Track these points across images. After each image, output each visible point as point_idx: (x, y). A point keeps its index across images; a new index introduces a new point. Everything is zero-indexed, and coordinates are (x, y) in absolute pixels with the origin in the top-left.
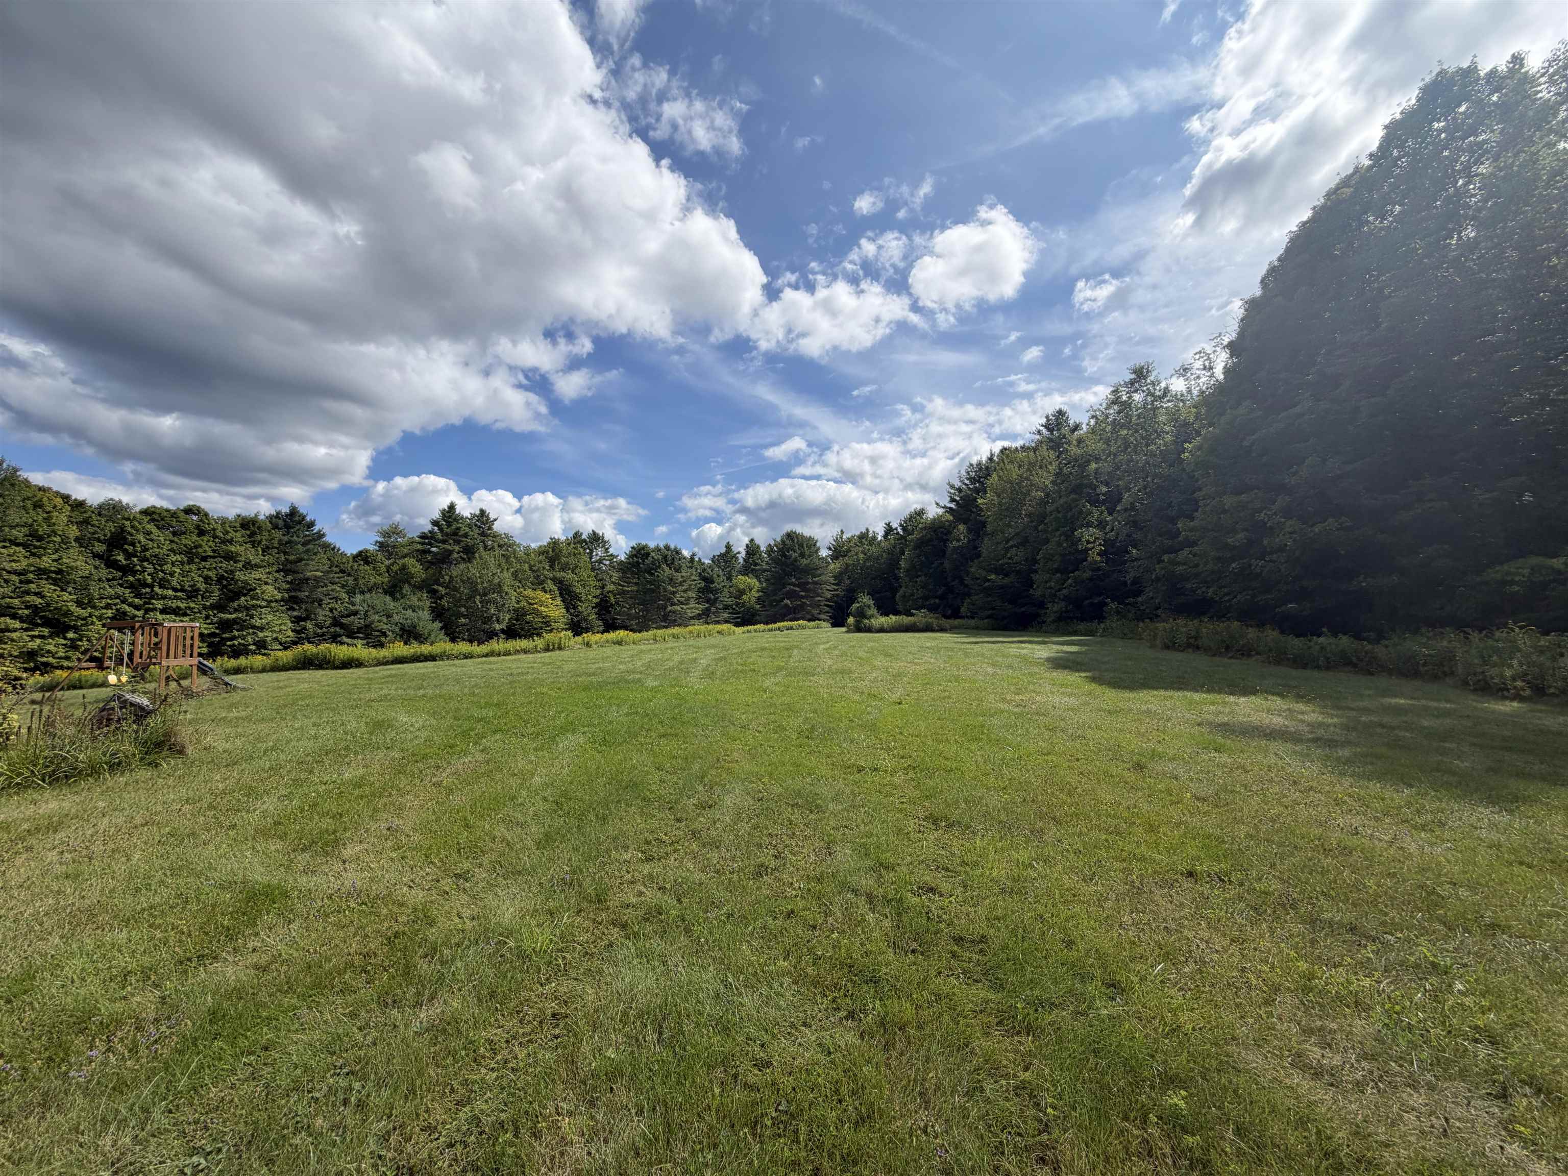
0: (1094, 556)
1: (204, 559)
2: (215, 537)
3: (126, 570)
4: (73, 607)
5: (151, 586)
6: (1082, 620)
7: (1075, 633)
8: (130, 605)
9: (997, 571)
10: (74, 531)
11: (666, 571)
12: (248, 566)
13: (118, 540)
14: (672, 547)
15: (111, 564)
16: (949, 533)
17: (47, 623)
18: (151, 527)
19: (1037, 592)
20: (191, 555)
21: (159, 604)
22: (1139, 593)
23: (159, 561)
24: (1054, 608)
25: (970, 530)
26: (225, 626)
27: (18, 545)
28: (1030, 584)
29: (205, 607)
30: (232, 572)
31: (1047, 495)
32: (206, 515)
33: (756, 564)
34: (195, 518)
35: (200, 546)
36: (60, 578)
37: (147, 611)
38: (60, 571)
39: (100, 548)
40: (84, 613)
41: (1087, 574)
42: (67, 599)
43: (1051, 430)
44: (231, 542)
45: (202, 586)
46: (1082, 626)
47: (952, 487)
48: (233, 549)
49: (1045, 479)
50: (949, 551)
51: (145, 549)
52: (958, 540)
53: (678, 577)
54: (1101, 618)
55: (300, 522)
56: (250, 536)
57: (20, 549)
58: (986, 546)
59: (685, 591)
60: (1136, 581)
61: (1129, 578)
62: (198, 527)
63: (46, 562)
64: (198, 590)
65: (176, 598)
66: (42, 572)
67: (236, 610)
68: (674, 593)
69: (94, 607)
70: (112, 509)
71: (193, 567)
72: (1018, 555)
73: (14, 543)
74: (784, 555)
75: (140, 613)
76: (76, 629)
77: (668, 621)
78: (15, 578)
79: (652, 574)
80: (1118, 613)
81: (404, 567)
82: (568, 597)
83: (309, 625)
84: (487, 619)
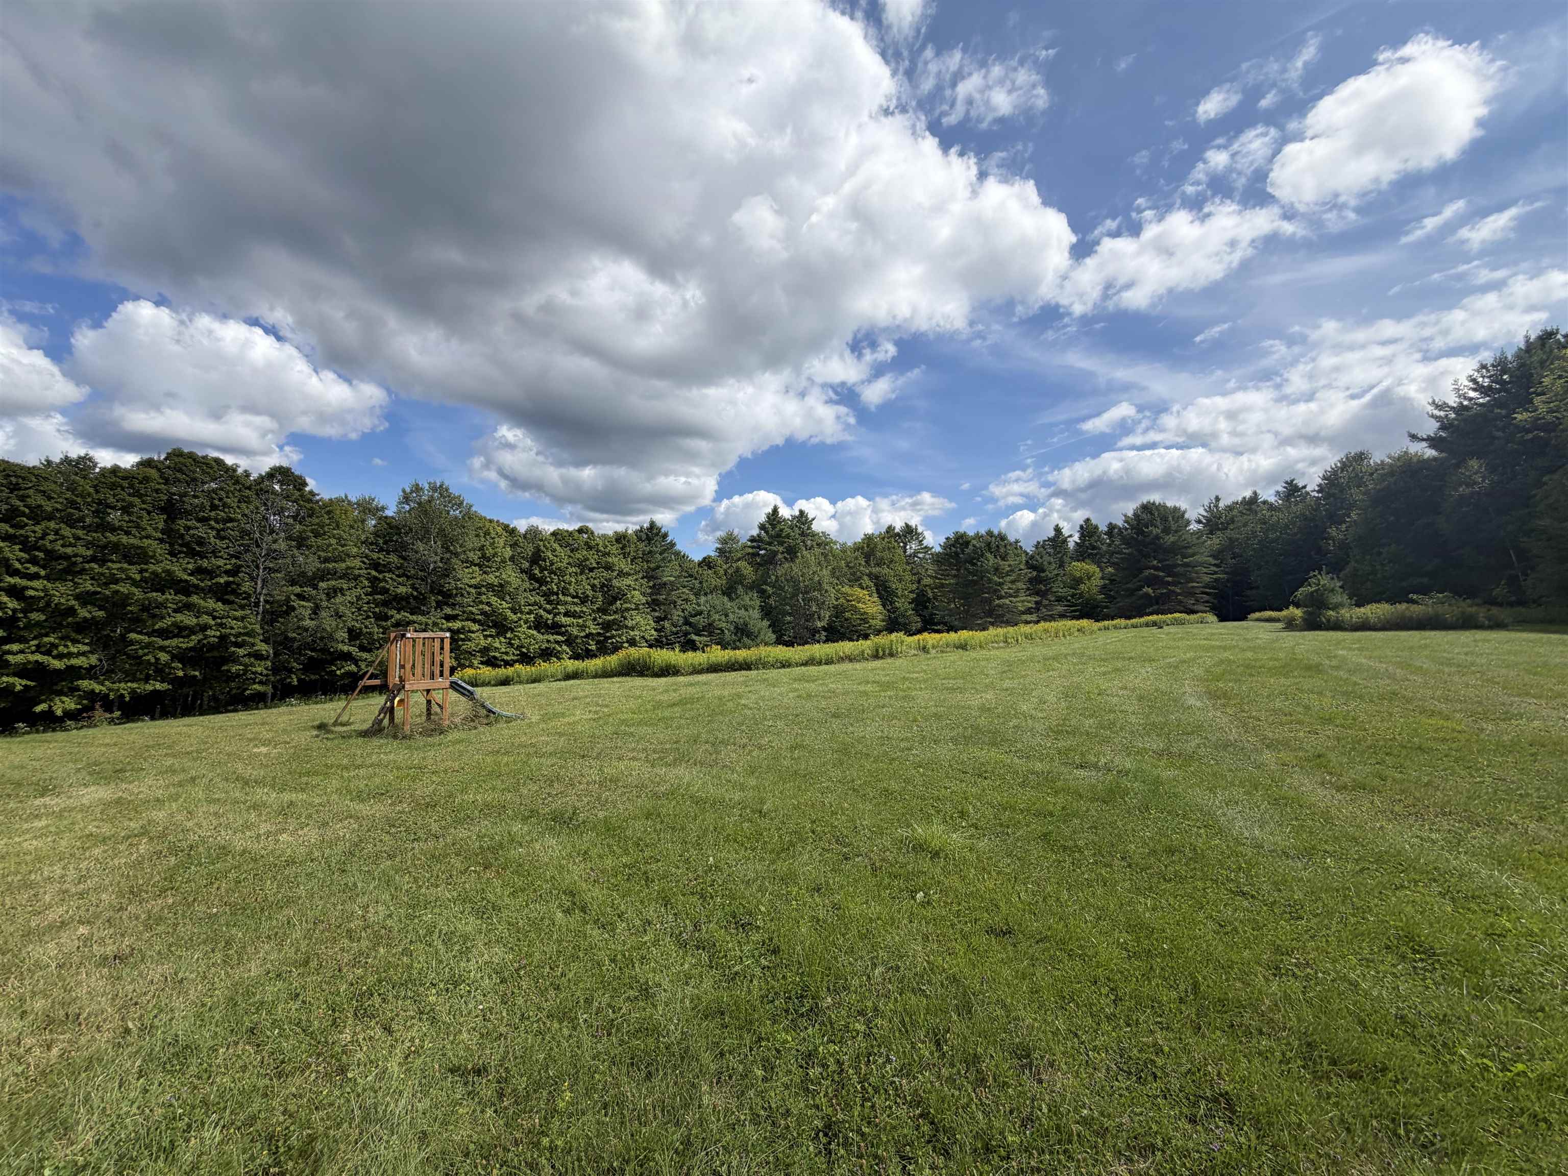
1: (591, 570)
2: (598, 551)
3: (541, 581)
4: (509, 613)
5: (557, 594)
8: (545, 610)
10: (508, 552)
12: (621, 574)
13: (536, 558)
15: (532, 577)
17: (496, 625)
18: (556, 546)
20: (583, 567)
21: (562, 609)
23: (561, 573)
26: (607, 626)
27: (475, 565)
29: (593, 611)
30: (610, 580)
32: (592, 533)
34: (585, 536)
35: (588, 559)
36: (500, 590)
37: (555, 615)
38: (501, 585)
39: (526, 565)
40: (514, 618)
42: (504, 606)
44: (608, 554)
45: (590, 593)
48: (610, 560)
51: (552, 564)
55: (657, 534)
56: (622, 549)
57: (477, 568)
62: (586, 543)
63: (492, 579)
64: (587, 596)
65: (574, 603)
66: (490, 587)
67: (615, 612)
69: (522, 613)
70: (533, 534)
71: (584, 577)
73: (473, 564)
75: (550, 617)
76: (512, 630)
78: (473, 591)
81: (738, 570)
82: (885, 592)
83: (667, 624)
84: (810, 617)
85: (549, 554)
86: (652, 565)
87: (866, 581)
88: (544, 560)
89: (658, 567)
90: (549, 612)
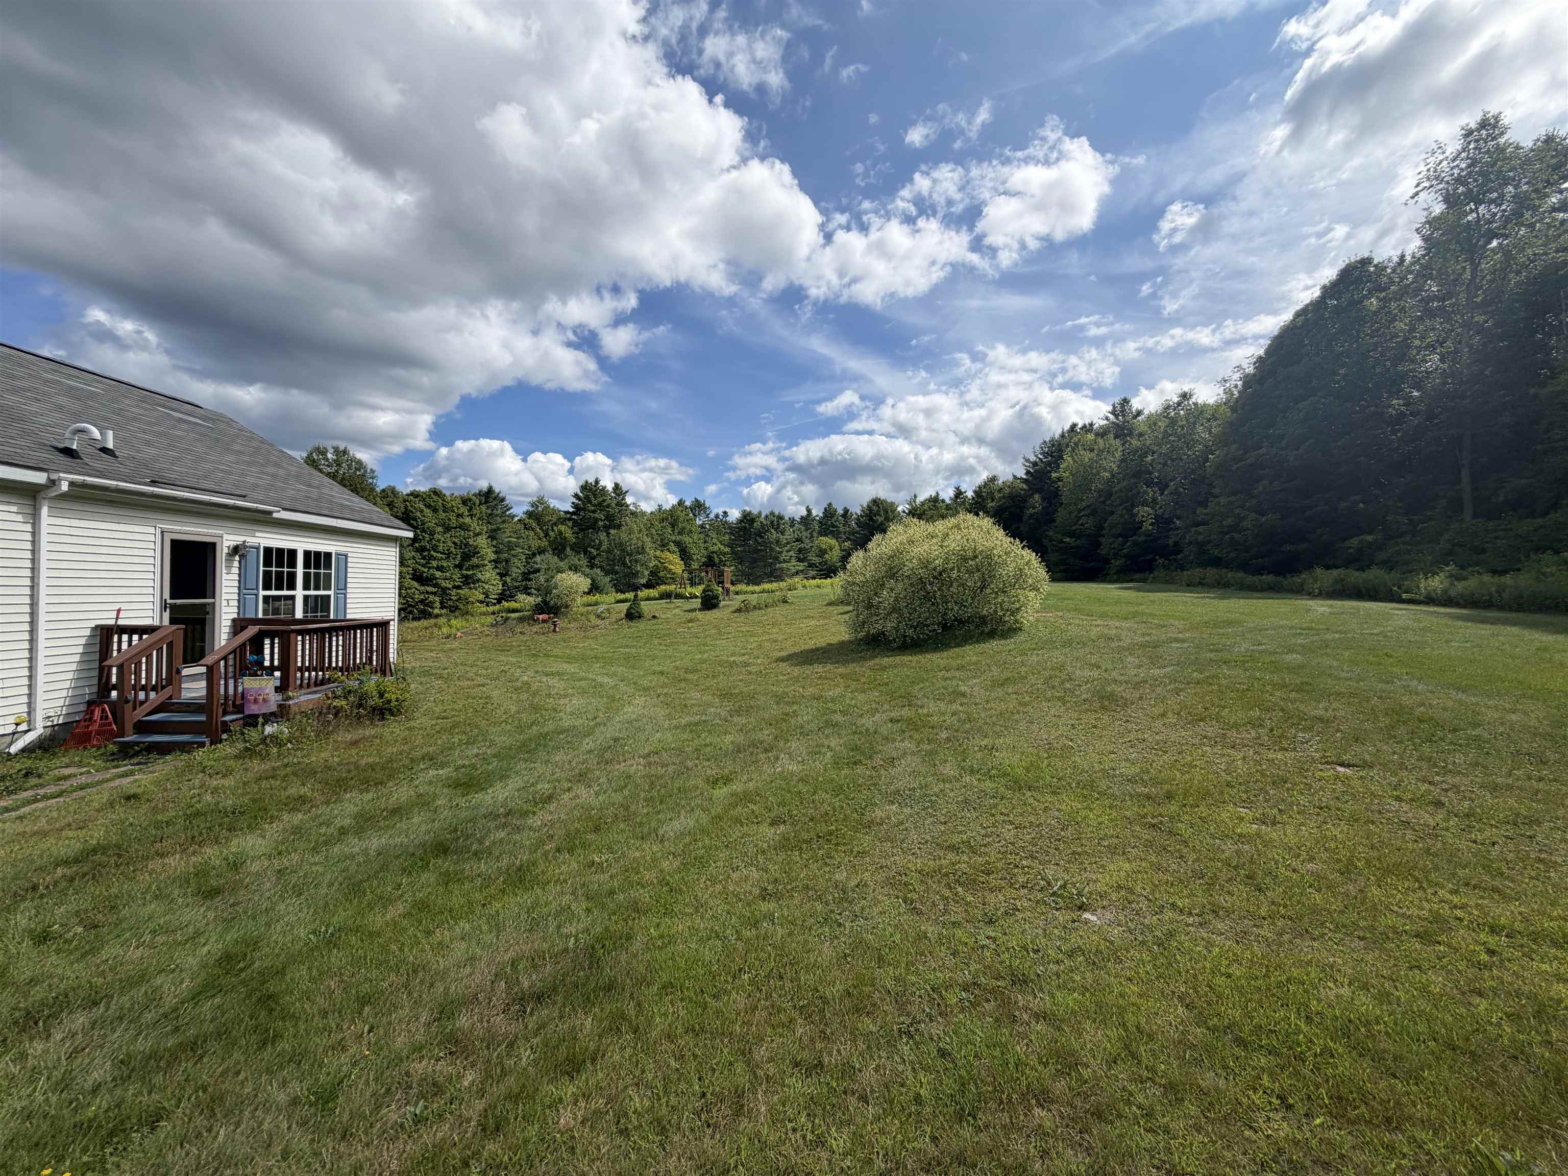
0: (1147, 526)
6: (1137, 572)
7: (1132, 581)
9: (1072, 535)
11: (774, 535)
14: (777, 513)
16: (1025, 501)
19: (1103, 551)
22: (1180, 551)
24: (1117, 563)
25: (1043, 499)
28: (1099, 544)
31: (1113, 476)
33: (834, 526)
41: (1142, 539)
43: (1116, 416)
46: (1137, 576)
47: (1027, 460)
49: (1111, 464)
50: (1025, 518)
52: (1034, 508)
53: (783, 539)
54: (1151, 570)
58: (1061, 515)
59: (788, 551)
60: (1176, 544)
61: (1171, 542)
68: (781, 553)
72: (1089, 523)
74: (871, 519)
77: (776, 576)
79: (762, 537)
80: (1164, 566)
81: (561, 533)
82: (685, 555)
83: (508, 579)
84: (635, 575)
85: (418, 514)
86: (494, 527)
87: (672, 547)
88: (415, 520)
89: (499, 529)
90: (423, 566)
